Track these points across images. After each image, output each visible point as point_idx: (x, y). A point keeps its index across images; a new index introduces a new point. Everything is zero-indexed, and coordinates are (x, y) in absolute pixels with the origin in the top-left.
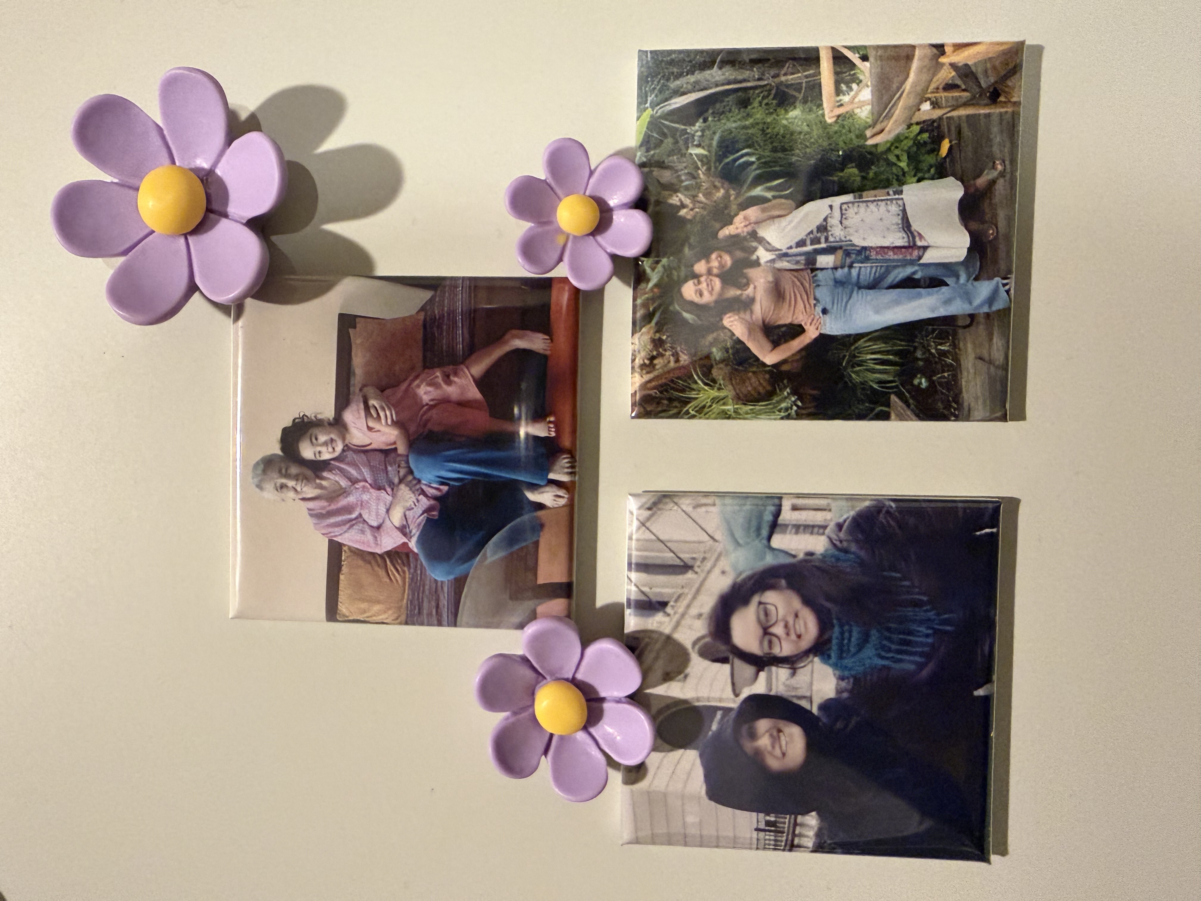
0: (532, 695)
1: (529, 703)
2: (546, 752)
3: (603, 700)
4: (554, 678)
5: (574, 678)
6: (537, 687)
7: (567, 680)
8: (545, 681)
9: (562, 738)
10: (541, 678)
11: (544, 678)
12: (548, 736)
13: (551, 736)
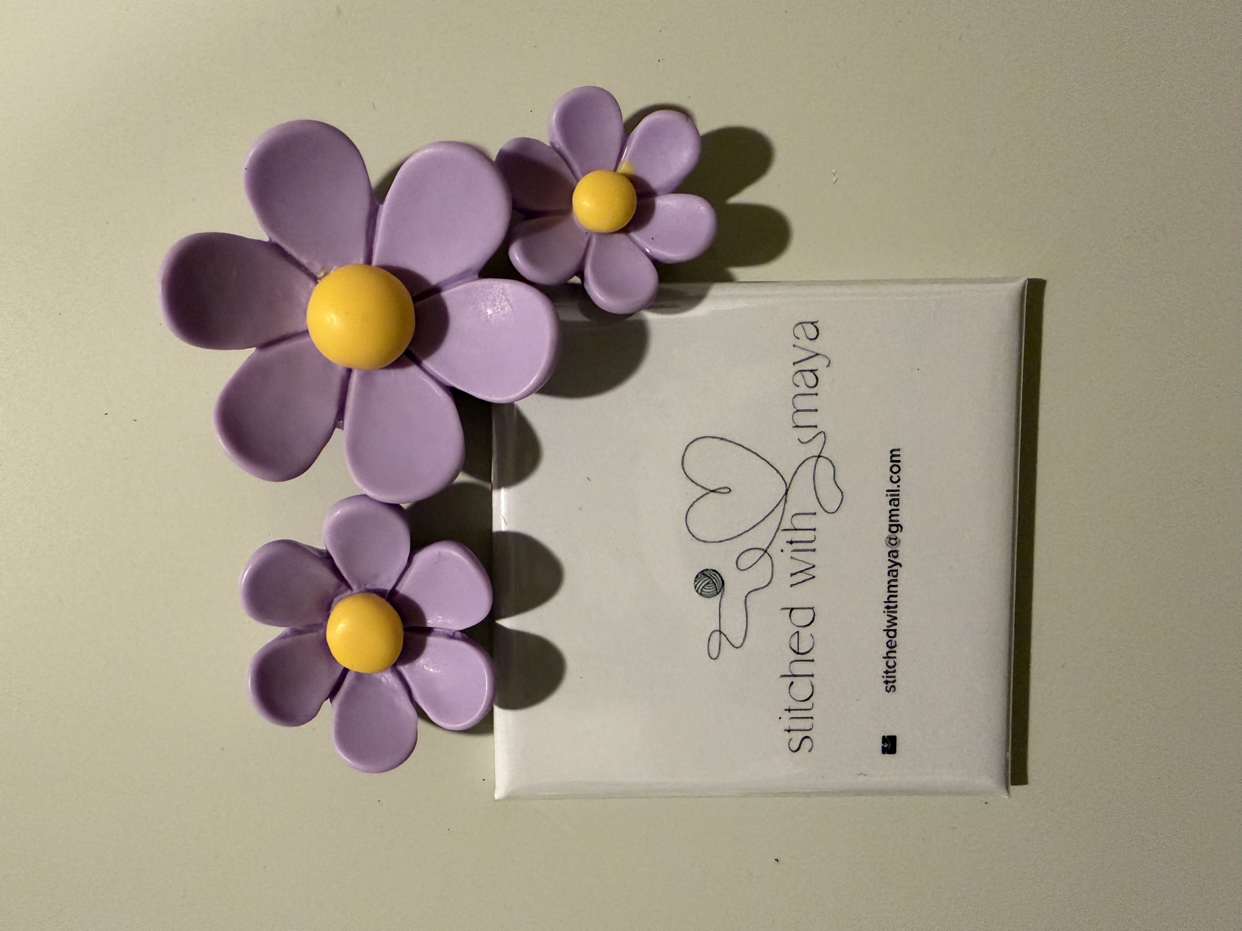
0: (327, 608)
1: (320, 621)
2: (332, 695)
3: (429, 631)
4: (363, 588)
5: (394, 592)
6: (335, 600)
7: (380, 593)
8: (349, 592)
9: (359, 676)
10: (344, 587)
11: (349, 587)
12: (338, 673)
13: (346, 671)
